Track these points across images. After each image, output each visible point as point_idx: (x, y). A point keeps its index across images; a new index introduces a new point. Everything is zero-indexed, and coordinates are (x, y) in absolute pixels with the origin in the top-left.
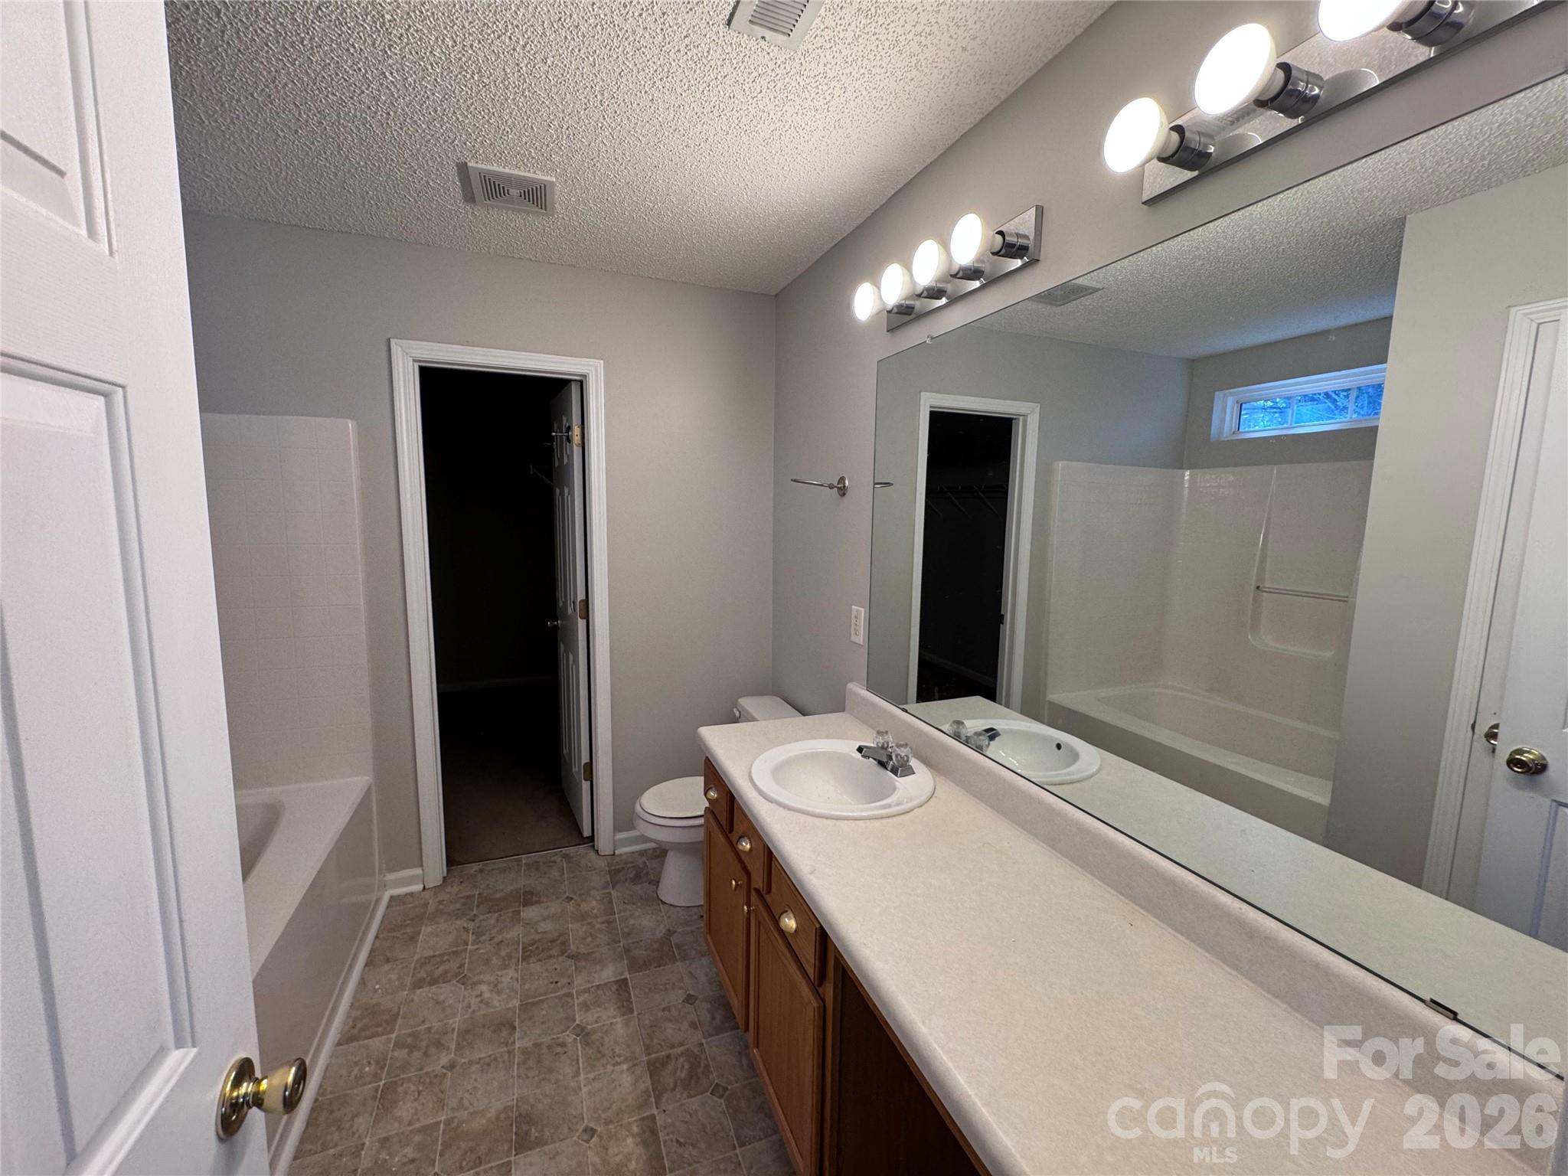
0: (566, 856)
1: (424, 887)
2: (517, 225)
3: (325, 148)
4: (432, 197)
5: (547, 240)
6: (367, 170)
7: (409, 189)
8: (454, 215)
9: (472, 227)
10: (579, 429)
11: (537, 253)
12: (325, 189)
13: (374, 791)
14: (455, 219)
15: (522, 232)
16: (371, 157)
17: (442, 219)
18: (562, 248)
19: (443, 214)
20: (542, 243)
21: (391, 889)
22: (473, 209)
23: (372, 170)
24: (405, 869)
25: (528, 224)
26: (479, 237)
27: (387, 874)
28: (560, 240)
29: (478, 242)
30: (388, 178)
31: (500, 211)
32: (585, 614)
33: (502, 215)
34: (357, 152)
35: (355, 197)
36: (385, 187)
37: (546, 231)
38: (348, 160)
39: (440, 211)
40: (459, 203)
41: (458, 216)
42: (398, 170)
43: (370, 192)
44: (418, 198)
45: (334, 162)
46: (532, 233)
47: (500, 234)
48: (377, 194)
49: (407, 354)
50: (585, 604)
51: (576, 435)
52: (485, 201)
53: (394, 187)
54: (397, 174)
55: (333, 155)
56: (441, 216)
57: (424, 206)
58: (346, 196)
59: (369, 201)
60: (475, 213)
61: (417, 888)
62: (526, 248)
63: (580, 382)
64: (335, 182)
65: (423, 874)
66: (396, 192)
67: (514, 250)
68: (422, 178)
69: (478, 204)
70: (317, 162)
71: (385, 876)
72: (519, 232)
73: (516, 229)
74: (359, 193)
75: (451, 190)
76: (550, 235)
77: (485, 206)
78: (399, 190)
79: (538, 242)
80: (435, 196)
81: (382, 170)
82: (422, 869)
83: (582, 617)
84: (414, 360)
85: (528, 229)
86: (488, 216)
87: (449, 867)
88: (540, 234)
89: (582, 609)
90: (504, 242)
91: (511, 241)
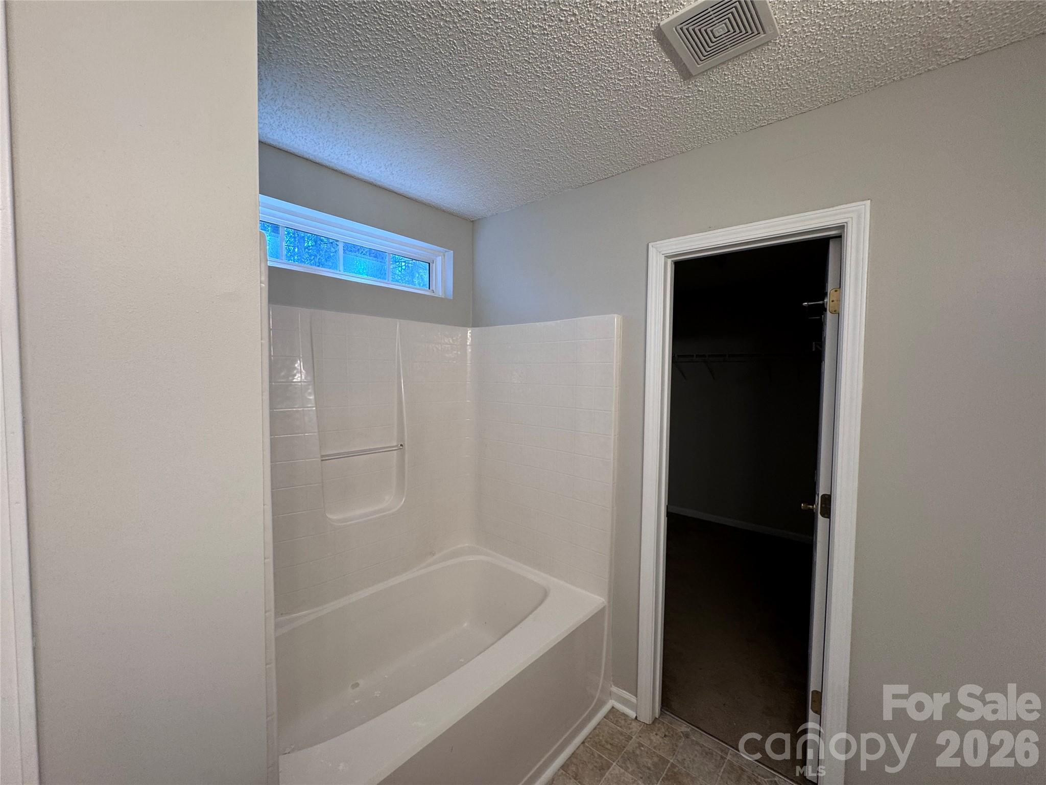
1: (636, 717)
2: (746, 79)
3: (567, 94)
4: (657, 94)
5: (788, 80)
6: (601, 97)
7: (637, 97)
8: (685, 104)
9: (706, 109)
10: (836, 293)
11: (784, 107)
12: (591, 135)
13: (607, 612)
14: (688, 109)
15: (755, 86)
16: (595, 81)
17: (678, 116)
18: (809, 82)
19: (676, 109)
20: (783, 89)
21: (613, 701)
22: (696, 86)
23: (604, 95)
24: (625, 692)
25: (756, 70)
26: (718, 119)
27: (613, 686)
28: (803, 71)
29: (721, 125)
30: (618, 95)
31: (720, 70)
32: (827, 512)
33: (725, 74)
34: (585, 81)
35: (611, 132)
36: (622, 107)
37: (781, 68)
38: (584, 97)
39: (672, 107)
40: (681, 86)
41: (688, 104)
42: (619, 80)
43: (616, 120)
44: (649, 104)
45: (580, 105)
46: (767, 81)
47: (735, 103)
48: (621, 119)
49: (660, 252)
50: (827, 500)
51: (833, 301)
52: (699, 66)
53: (627, 102)
54: (621, 86)
55: (575, 97)
56: (675, 112)
57: (658, 110)
58: (606, 134)
59: (622, 131)
60: (700, 89)
61: (632, 714)
62: (769, 106)
63: (839, 237)
64: (591, 125)
65: (637, 705)
66: (631, 107)
67: (758, 117)
68: (639, 76)
69: (697, 75)
70: (572, 112)
71: (611, 686)
72: (752, 87)
73: (747, 85)
74: (611, 126)
75: (666, 73)
76: (788, 69)
77: (703, 72)
78: (632, 104)
79: (778, 90)
80: (659, 91)
81: (609, 89)
82: (637, 700)
83: (823, 515)
84: (666, 257)
85: (760, 76)
86: (713, 85)
87: (662, 710)
88: (776, 77)
89: (823, 506)
90: (743, 111)
91: (750, 106)
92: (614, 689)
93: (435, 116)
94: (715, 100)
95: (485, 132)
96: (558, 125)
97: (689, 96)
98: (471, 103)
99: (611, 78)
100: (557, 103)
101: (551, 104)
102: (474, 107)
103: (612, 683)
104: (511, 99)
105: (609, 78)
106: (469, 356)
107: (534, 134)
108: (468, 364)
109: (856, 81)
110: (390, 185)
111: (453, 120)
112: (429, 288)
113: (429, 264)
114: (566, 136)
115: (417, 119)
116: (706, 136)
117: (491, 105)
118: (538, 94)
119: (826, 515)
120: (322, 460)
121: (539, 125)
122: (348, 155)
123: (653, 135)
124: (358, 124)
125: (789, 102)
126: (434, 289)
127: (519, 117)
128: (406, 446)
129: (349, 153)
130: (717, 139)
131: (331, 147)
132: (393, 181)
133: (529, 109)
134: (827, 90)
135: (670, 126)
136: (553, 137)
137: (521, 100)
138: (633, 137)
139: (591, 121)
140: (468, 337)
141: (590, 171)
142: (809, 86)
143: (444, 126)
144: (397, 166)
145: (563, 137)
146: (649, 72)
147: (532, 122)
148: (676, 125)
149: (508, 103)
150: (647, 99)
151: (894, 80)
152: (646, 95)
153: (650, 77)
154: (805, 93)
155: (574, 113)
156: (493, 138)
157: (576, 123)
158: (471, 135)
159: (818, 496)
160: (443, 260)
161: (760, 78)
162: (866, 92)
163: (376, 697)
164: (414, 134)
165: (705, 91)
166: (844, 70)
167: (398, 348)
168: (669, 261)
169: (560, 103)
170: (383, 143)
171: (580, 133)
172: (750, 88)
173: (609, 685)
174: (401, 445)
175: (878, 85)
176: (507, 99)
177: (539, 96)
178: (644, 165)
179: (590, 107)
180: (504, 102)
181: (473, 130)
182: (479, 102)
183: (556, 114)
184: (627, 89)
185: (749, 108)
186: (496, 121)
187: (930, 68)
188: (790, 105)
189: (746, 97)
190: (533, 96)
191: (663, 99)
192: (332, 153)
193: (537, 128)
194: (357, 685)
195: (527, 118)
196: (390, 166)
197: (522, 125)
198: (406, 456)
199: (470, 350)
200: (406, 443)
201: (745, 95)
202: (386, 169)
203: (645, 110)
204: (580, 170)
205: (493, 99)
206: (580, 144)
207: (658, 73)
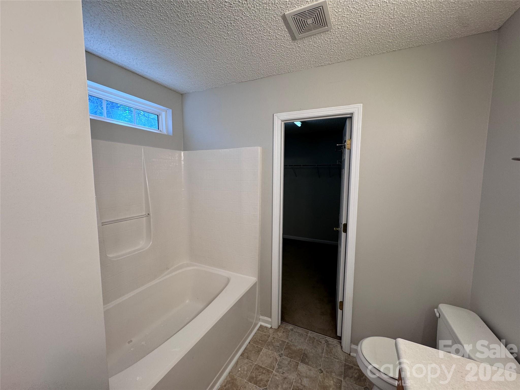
0: (327, 342)
1: (271, 327)
2: (318, 44)
3: (239, 37)
4: (280, 44)
5: (334, 48)
6: (255, 41)
7: (271, 44)
8: (292, 51)
9: (301, 55)
10: (349, 141)
11: (331, 59)
12: (248, 59)
13: (257, 284)
14: (293, 53)
15: (321, 48)
16: (253, 33)
17: (289, 56)
18: (342, 50)
19: (288, 53)
20: (332, 51)
21: (261, 322)
22: (297, 44)
23: (256, 41)
24: (266, 317)
25: (322, 41)
26: (305, 60)
27: (261, 316)
28: (340, 45)
29: (306, 63)
30: (262, 42)
31: (308, 39)
32: (345, 230)
33: (310, 41)
34: (248, 33)
35: (258, 59)
36: (264, 48)
37: (332, 42)
38: (247, 40)
39: (286, 51)
40: (291, 43)
41: (293, 51)
42: (264, 35)
43: (261, 54)
44: (276, 48)
45: (244, 43)
46: (326, 47)
47: (312, 54)
48: (263, 53)
49: (279, 118)
50: (346, 226)
51: (348, 144)
52: (299, 35)
53: (266, 46)
54: (264, 38)
55: (242, 39)
56: (287, 54)
57: (280, 52)
58: (255, 59)
59: (263, 59)
60: (299, 46)
61: (269, 326)
62: (326, 57)
63: (351, 118)
64: (249, 54)
65: (271, 322)
66: (268, 48)
67: (321, 61)
68: (273, 35)
69: (298, 39)
70: (240, 46)
71: (260, 316)
72: (320, 48)
73: (318, 47)
74: (258, 56)
75: (285, 36)
76: (334, 43)
77: (301, 38)
78: (269, 47)
79: (330, 51)
80: (281, 43)
81: (259, 38)
82: (271, 320)
83: (344, 232)
84: (282, 121)
85: (324, 44)
86: (305, 45)
87: (282, 322)
88: (329, 45)
89: (344, 228)
90: (315, 58)
91: (318, 56)
92: (261, 317)
93: (166, 36)
94: (304, 52)
95: (194, 49)
96: (233, 52)
97: (294, 48)
98: (188, 34)
99: (261, 34)
100: (233, 41)
101: (230, 40)
102: (189, 36)
103: (260, 315)
104: (210, 35)
105: (260, 33)
106: (183, 166)
107: (220, 54)
108: (183, 170)
109: (358, 52)
110: (135, 70)
111: (177, 40)
112: (158, 129)
113: (158, 116)
114: (236, 57)
115: (156, 37)
116: (299, 67)
117: (199, 36)
118: (224, 35)
119: (345, 232)
120: (102, 225)
121: (223, 50)
122: (109, 50)
123: (277, 63)
124: (118, 34)
125: (333, 57)
126: (161, 130)
127: (213, 45)
128: (151, 215)
129: (110, 49)
130: (304, 69)
131: (99, 43)
132: (137, 68)
133: (219, 41)
134: (348, 54)
135: (285, 60)
136: (229, 57)
137: (215, 36)
138: (268, 62)
139: (249, 52)
140: (182, 156)
141: (246, 76)
142: (342, 52)
143: (171, 42)
144: (141, 60)
145: (235, 58)
146: (278, 34)
147: (219, 48)
148: (287, 60)
149: (208, 36)
150: (276, 46)
151: (371, 54)
152: (275, 44)
153: (278, 36)
154: (340, 54)
155: (241, 47)
156: (198, 53)
157: (241, 52)
158: (186, 50)
159: (342, 224)
160: (166, 114)
161: (323, 45)
162: (362, 57)
163: (143, 345)
164: (153, 44)
165: (301, 47)
166: (355, 47)
167: (144, 162)
168: (283, 123)
169: (235, 41)
170: (133, 46)
171: (243, 57)
172: (319, 49)
173: (259, 316)
174: (148, 214)
175: (366, 55)
176: (208, 35)
177: (225, 36)
178: (271, 76)
179: (249, 46)
180: (206, 36)
181: (187, 47)
182: (192, 33)
183: (232, 46)
184: (267, 40)
185: (318, 57)
186: (201, 44)
187: (384, 52)
188: (334, 58)
189: (317, 52)
190: (221, 35)
191: (283, 47)
192: (99, 47)
193: (222, 51)
194: (131, 341)
195: (217, 46)
196: (136, 59)
197: (214, 49)
198: (152, 220)
199: (183, 163)
200: (151, 213)
201: (317, 51)
202: (133, 61)
203: (274, 51)
204: (241, 75)
205: (201, 33)
206: (243, 62)
207: (282, 35)
